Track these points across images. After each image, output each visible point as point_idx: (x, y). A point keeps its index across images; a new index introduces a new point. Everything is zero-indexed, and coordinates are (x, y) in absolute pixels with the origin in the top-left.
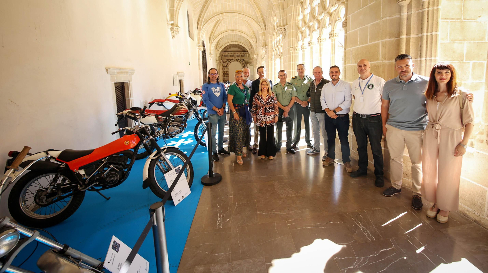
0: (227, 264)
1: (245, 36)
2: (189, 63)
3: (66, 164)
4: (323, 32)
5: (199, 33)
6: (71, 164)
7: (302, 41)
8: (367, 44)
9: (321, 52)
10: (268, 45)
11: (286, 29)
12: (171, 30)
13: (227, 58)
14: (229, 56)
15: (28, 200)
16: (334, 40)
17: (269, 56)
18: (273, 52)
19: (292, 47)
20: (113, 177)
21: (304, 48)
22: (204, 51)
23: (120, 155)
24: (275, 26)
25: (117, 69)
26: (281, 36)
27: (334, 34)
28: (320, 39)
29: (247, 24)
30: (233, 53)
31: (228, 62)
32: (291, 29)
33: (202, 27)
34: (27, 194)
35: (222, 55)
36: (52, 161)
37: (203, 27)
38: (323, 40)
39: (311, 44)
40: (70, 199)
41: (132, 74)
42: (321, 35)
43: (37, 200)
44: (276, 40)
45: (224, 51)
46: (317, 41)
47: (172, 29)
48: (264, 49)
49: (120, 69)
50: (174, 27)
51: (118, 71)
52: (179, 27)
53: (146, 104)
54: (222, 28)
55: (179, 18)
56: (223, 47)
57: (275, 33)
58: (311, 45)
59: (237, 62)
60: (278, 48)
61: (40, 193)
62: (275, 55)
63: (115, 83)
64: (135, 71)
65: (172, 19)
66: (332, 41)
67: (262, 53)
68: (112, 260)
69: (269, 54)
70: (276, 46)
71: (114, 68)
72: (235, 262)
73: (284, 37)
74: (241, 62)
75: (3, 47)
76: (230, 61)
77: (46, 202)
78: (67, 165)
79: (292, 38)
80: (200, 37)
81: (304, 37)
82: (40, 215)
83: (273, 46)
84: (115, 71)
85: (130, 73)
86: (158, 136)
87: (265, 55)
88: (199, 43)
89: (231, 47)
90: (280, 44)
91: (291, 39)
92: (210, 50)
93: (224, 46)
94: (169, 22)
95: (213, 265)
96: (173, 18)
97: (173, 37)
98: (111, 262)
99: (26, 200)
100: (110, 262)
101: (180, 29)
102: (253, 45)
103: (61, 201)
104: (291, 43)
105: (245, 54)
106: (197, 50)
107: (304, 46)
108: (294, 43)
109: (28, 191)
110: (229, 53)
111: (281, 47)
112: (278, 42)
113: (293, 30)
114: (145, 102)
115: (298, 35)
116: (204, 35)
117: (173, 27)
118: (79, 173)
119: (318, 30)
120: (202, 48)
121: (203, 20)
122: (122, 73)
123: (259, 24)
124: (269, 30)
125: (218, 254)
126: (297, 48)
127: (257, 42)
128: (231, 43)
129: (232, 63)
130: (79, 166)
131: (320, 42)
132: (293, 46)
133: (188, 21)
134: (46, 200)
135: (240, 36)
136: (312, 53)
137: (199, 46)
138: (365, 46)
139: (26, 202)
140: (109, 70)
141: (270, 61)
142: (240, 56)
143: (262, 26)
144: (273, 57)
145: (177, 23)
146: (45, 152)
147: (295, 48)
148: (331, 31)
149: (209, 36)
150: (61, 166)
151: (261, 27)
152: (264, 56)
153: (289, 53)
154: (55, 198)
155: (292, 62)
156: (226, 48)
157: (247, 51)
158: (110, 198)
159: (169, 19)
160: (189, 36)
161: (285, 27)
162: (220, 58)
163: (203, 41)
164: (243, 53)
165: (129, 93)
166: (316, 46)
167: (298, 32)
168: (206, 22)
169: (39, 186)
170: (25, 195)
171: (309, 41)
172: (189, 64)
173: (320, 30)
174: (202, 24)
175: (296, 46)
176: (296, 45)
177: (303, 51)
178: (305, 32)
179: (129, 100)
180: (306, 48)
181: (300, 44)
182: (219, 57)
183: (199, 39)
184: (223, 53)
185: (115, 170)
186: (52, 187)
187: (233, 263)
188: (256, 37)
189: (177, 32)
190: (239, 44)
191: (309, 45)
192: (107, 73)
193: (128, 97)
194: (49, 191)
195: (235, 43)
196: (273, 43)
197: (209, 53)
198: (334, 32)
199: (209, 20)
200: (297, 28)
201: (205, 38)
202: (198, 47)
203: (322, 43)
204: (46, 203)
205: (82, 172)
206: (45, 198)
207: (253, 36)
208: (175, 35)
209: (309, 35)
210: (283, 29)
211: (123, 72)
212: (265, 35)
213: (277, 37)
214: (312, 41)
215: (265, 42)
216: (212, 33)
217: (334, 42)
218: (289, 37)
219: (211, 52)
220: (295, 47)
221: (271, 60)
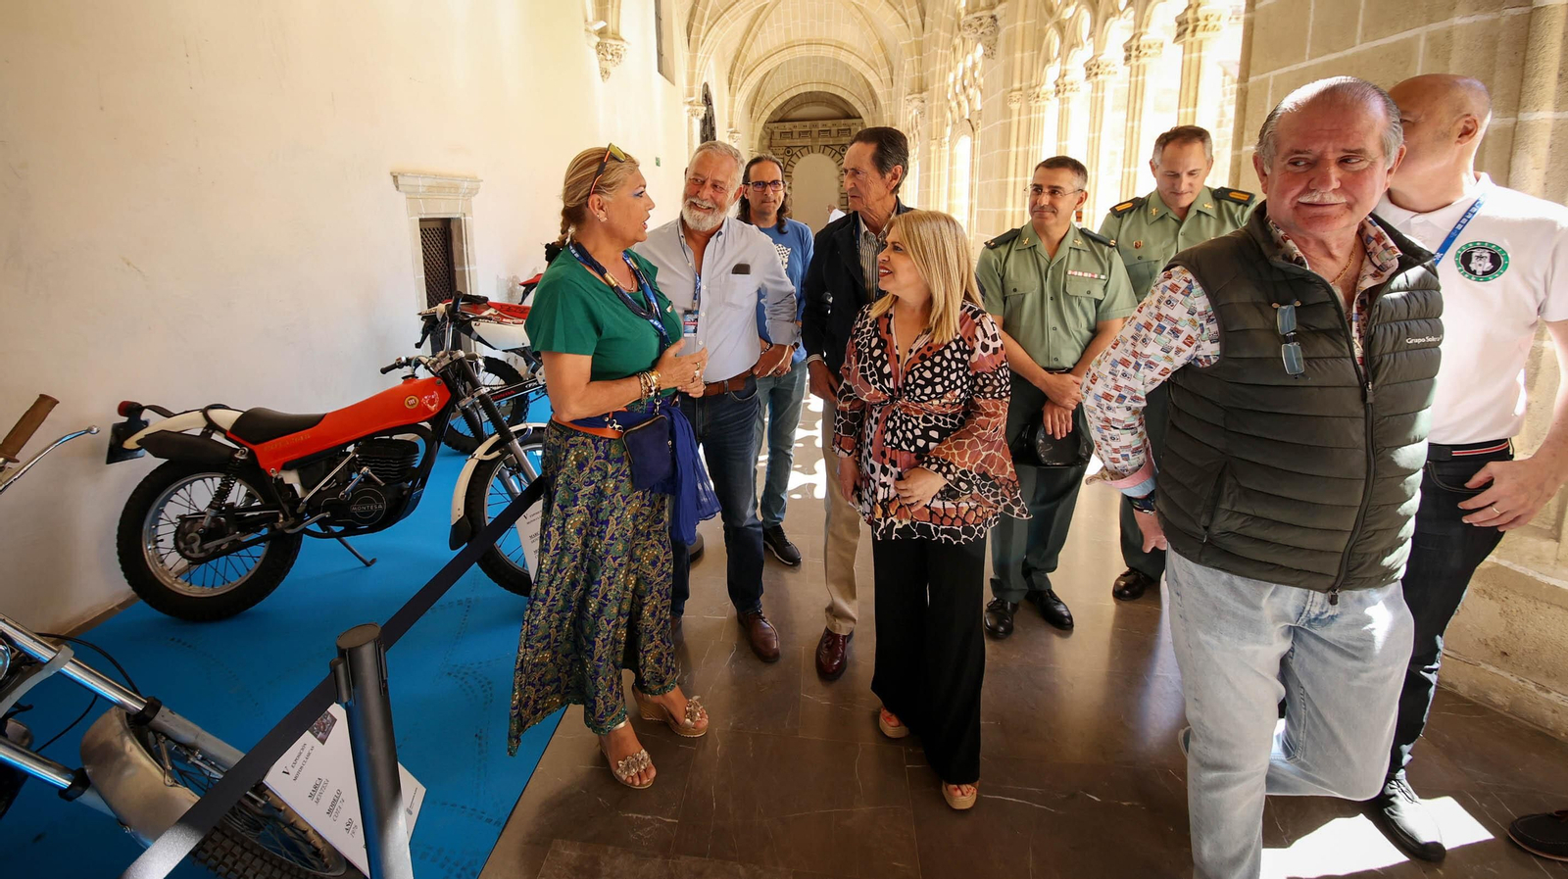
0: (659, 860)
1: (852, 61)
2: (657, 159)
3: (250, 449)
4: (1149, 17)
5: (693, 59)
6: (264, 450)
7: (1059, 59)
8: (1349, 52)
9: (1138, 101)
10: (930, 87)
11: (998, 17)
12: (599, 53)
13: (788, 142)
14: (795, 135)
15: (162, 540)
16: (1195, 46)
17: (934, 127)
18: (949, 115)
19: (1021, 89)
20: (371, 502)
21: (1068, 87)
22: (708, 118)
23: (395, 437)
24: (959, 14)
25: (424, 175)
26: (980, 49)
27: (1198, 20)
28: (1134, 48)
29: (858, 15)
30: (808, 123)
31: (792, 155)
32: (1020, 15)
33: (702, 37)
34: (161, 522)
35: (773, 133)
36: (217, 437)
37: (706, 36)
38: (1150, 52)
39: (1095, 70)
40: (260, 550)
41: (473, 192)
42: (1143, 30)
43: (182, 545)
44: (960, 66)
45: (777, 118)
46: (1124, 54)
47: (601, 48)
48: (916, 103)
49: (436, 176)
50: (607, 40)
51: (428, 182)
52: (622, 40)
53: (514, 286)
54: (770, 37)
55: (621, 10)
56: (774, 106)
57: (957, 41)
58: (1096, 74)
59: (820, 155)
60: (968, 97)
61: (187, 525)
62: (954, 123)
63: (421, 220)
64: (481, 183)
65: (602, 14)
66: (1187, 50)
67: (910, 118)
68: (297, 767)
69: (934, 120)
70: (958, 88)
71: (417, 175)
72: (684, 861)
73: (990, 53)
74: (837, 155)
75: (102, 109)
76: (798, 153)
77: (200, 552)
78: (251, 454)
79: (1023, 51)
80: (697, 71)
81: (1070, 45)
82: (191, 585)
83: (950, 90)
84: (420, 182)
85: (467, 191)
86: (532, 387)
87: (919, 127)
88: (691, 94)
89: (802, 104)
90: (975, 79)
91: (1018, 55)
92: (731, 114)
93: (780, 101)
94: (591, 25)
95: (610, 849)
96: (606, 10)
97: (605, 73)
98: (293, 772)
99: (159, 538)
100: (290, 770)
101: (625, 45)
102: (879, 91)
103: (241, 552)
104: (1017, 73)
105: (852, 128)
106: (686, 115)
107: (1067, 79)
108: (1026, 73)
109: (163, 516)
110: (797, 123)
111: (979, 93)
112: (969, 74)
113: (1024, 21)
114: (513, 282)
115: (1047, 37)
116: (712, 63)
117: (604, 41)
118: (282, 479)
119: (1130, 8)
120: (702, 110)
121: (707, 13)
122: (440, 188)
123: (902, 11)
124: (936, 29)
125: (635, 816)
126: (1037, 89)
127: (894, 78)
128: (803, 90)
129: (803, 159)
130: (283, 460)
131: (1133, 60)
132: (1024, 84)
133: (658, 18)
134: (201, 546)
135: (836, 62)
136: (1099, 106)
137: (690, 103)
138: (1337, 59)
139: (160, 544)
140: (401, 180)
141: (933, 148)
142: (834, 133)
143: (912, 17)
144: (948, 130)
145: (615, 28)
146: (201, 410)
147: (1032, 91)
148: (1186, 10)
149: (728, 69)
150: (237, 456)
151: (909, 22)
152: (915, 132)
153: (1007, 112)
154: (224, 543)
155: (1017, 146)
156: (786, 109)
157: (857, 116)
158: (373, 561)
159: (591, 15)
160: (660, 70)
161: (994, 12)
162: (766, 142)
163: (706, 86)
164: (842, 121)
165: (463, 250)
166: (1117, 78)
167: (1048, 25)
168: (714, 20)
169: (187, 504)
170: (157, 526)
171: (1091, 60)
172: (655, 161)
173: (1136, 11)
174: (703, 27)
175: (1034, 85)
176: (1034, 81)
177: (1063, 101)
178: (1076, 27)
179: (464, 271)
180: (1074, 87)
181: (1052, 72)
182: (761, 139)
183: (691, 81)
184: (776, 125)
185: (374, 480)
186: (213, 512)
187: (677, 861)
188: (889, 62)
189: (615, 58)
190: (831, 90)
191: (1088, 77)
192: (397, 187)
193: (463, 265)
194: (206, 522)
195: (815, 88)
196: (951, 78)
197: (727, 125)
198: (1201, 13)
199: (725, 12)
200: (1044, 10)
201: (714, 76)
202: (688, 107)
203: (1143, 61)
204: (202, 555)
205: (292, 478)
206: (198, 543)
207: (879, 57)
208: (609, 66)
209: (1091, 34)
210: (987, 21)
211: (447, 185)
212: (920, 49)
213: (968, 53)
214: (1100, 59)
215: (921, 79)
216: (737, 58)
217: (1195, 55)
218: (1010, 51)
219: (734, 124)
220: (1030, 88)
221: (940, 145)
